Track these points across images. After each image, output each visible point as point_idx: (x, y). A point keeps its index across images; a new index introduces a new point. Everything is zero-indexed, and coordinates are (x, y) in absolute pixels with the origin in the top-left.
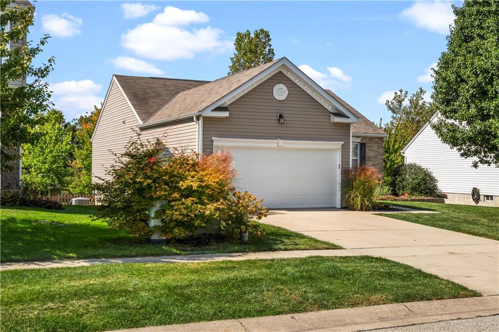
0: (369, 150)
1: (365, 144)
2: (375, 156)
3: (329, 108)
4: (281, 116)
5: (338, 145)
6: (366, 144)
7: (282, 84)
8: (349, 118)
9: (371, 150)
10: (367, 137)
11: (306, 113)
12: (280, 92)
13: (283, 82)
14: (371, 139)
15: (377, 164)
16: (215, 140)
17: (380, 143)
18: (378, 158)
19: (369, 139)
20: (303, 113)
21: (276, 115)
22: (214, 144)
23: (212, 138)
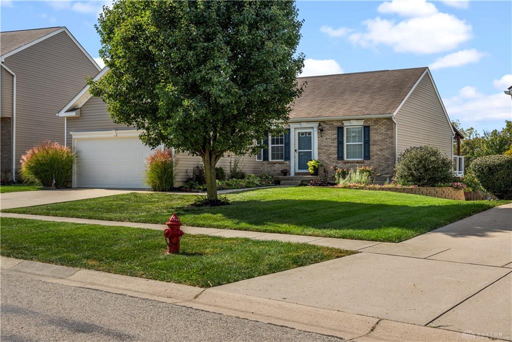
0: (374, 133)
1: (369, 127)
2: (382, 141)
6: (371, 127)
9: (378, 133)
10: (371, 119)
14: (377, 121)
15: (385, 149)
17: (389, 125)
18: (387, 141)
19: (374, 121)
22: (73, 137)
23: (71, 133)
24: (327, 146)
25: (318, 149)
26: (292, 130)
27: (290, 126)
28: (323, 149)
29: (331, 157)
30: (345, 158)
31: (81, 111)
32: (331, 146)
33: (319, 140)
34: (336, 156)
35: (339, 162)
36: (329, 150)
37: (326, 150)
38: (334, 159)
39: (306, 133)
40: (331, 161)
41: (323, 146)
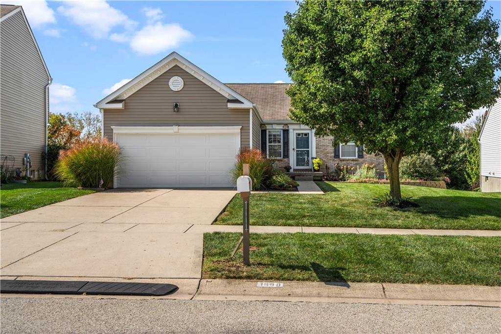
3: (226, 95)
4: (176, 105)
5: (237, 129)
7: (177, 77)
8: (243, 103)
11: (203, 101)
12: (176, 84)
13: (178, 74)
16: (114, 128)
20: (200, 101)
21: (172, 104)
22: (114, 131)
23: (112, 127)
24: (324, 146)
25: (316, 148)
26: (291, 131)
27: (288, 127)
28: (320, 148)
29: (328, 156)
30: (341, 157)
31: (125, 103)
32: (328, 146)
33: (317, 141)
34: (333, 155)
35: (335, 160)
36: (326, 150)
37: (323, 149)
38: (331, 157)
39: (302, 134)
40: (328, 159)
41: (321, 146)
